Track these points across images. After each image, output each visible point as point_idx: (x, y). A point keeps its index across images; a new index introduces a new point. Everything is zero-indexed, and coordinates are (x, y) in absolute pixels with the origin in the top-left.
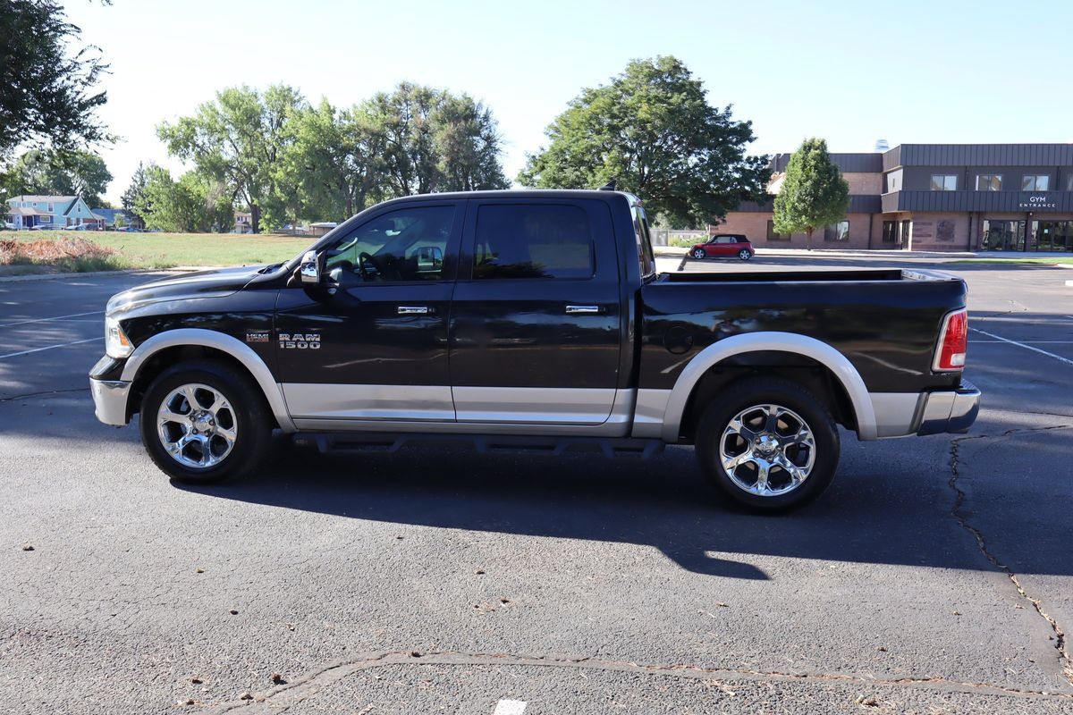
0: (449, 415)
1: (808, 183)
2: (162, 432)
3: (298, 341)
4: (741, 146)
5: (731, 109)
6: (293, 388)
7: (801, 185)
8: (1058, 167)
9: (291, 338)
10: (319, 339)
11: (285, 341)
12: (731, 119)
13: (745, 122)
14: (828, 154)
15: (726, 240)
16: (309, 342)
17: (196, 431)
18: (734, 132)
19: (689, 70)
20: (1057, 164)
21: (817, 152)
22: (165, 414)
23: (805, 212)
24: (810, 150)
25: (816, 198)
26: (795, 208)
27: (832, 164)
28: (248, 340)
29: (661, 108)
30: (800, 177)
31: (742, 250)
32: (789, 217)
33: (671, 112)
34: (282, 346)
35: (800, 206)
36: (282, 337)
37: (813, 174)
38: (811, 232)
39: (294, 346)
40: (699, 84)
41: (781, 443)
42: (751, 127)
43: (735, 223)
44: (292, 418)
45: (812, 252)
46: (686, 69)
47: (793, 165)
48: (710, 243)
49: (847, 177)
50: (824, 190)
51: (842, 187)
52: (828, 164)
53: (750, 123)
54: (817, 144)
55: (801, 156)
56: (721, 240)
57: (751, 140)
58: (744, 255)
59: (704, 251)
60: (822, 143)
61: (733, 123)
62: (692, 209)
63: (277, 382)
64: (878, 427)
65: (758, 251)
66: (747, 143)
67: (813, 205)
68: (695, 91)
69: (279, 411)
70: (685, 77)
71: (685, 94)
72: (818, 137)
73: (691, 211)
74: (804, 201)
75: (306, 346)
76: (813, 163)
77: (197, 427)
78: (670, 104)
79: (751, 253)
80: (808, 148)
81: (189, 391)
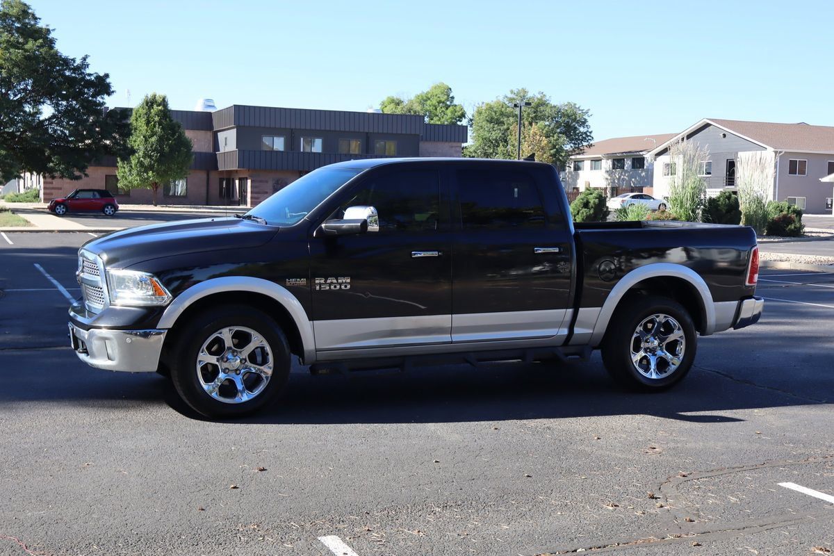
0: (446, 338)
1: (154, 139)
2: (200, 373)
3: (332, 283)
4: (99, 99)
5: (88, 61)
7: (146, 140)
8: (367, 133)
9: (325, 281)
10: (349, 281)
11: (320, 284)
12: (88, 71)
13: (102, 74)
14: (170, 111)
15: (89, 195)
16: (340, 284)
17: (226, 369)
18: (89, 84)
19: (37, 16)
20: (366, 131)
21: (160, 108)
22: (204, 357)
23: (151, 167)
24: (152, 105)
25: (161, 152)
26: (141, 164)
27: (174, 122)
28: (288, 284)
29: (16, 54)
30: (144, 132)
31: (106, 206)
32: (134, 172)
33: (27, 58)
34: (318, 288)
35: (147, 162)
36: (319, 280)
37: (158, 129)
38: (157, 188)
39: (328, 288)
40: (48, 31)
41: (662, 341)
42: (108, 80)
43: (95, 177)
44: (318, 351)
45: (158, 208)
46: (33, 15)
47: (137, 120)
48: (72, 198)
49: (188, 134)
50: (170, 146)
51: (187, 144)
52: (171, 121)
53: (107, 76)
54: (160, 100)
55: (145, 111)
56: (80, 195)
57: (109, 93)
58: (109, 210)
59: (65, 206)
60: (164, 99)
61: (90, 75)
62: (53, 162)
63: (309, 320)
64: (716, 325)
65: (122, 207)
66: (106, 96)
67: (159, 161)
68: (44, 36)
69: (308, 344)
70: (32, 23)
71: (41, 41)
72: (160, 93)
73: (51, 164)
74: (150, 157)
75: (338, 287)
76: (157, 119)
78: (26, 51)
79: (116, 208)
80: (150, 103)
81: (226, 333)
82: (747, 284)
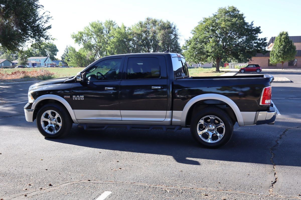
0: (120, 119)
1: (282, 47)
2: (42, 123)
3: (78, 97)
4: (257, 35)
5: (253, 23)
6: (77, 111)
7: (279, 47)
9: (76, 97)
10: (83, 97)
11: (74, 98)
12: (253, 26)
13: (258, 27)
14: (289, 37)
15: (252, 66)
17: (51, 124)
18: (254, 30)
19: (239, 10)
21: (285, 36)
22: (43, 119)
23: (280, 56)
24: (282, 35)
25: (284, 51)
26: (277, 55)
27: (290, 40)
29: (229, 23)
30: (279, 44)
31: (257, 70)
32: (275, 58)
33: (232, 24)
34: (74, 99)
35: (279, 54)
36: (74, 96)
37: (283, 43)
38: (283, 63)
39: (77, 99)
40: (242, 15)
42: (260, 29)
43: (255, 60)
44: (77, 120)
45: (283, 70)
46: (238, 10)
47: (276, 41)
48: (246, 68)
49: (295, 44)
50: (287, 49)
51: (294, 48)
52: (289, 40)
53: (260, 27)
54: (285, 33)
55: (279, 37)
56: (250, 67)
57: (260, 33)
58: (258, 71)
59: (244, 70)
60: (287, 33)
61: (254, 27)
62: (240, 56)
63: (72, 109)
64: (244, 122)
65: (263, 70)
66: (259, 34)
67: (283, 54)
68: (241, 17)
69: (73, 118)
70: (237, 13)
71: (237, 18)
72: (285, 31)
73: (240, 57)
74: (280, 53)
75: (80, 99)
76: (283, 40)
77: (52, 122)
78: (232, 22)
79: (260, 70)
80: (281, 35)
81: (49, 112)
82: (261, 104)
